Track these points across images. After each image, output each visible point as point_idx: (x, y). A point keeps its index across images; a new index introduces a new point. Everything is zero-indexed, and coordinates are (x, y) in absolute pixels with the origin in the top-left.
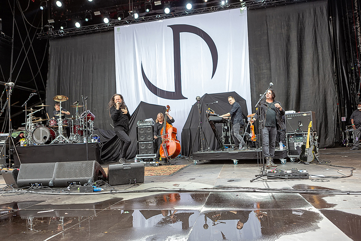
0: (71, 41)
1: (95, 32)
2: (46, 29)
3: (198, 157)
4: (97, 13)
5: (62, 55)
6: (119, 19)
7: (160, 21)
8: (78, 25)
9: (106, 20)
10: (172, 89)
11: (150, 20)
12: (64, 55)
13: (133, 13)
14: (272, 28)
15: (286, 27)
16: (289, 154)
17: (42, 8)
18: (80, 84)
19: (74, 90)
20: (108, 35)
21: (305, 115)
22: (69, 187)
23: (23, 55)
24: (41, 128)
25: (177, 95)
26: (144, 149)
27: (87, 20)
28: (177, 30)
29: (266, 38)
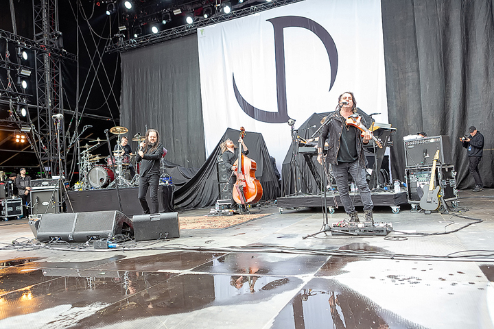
0: (145, 52)
1: (173, 38)
2: (116, 40)
3: (284, 203)
4: (177, 12)
5: (136, 71)
6: (206, 16)
7: (256, 14)
8: (155, 30)
9: (189, 20)
10: (273, 107)
11: (243, 14)
12: (138, 71)
13: (222, 7)
14: (421, 7)
15: (443, 5)
16: (410, 199)
17: (108, 13)
18: (158, 107)
19: (151, 116)
20: (190, 40)
21: (432, 141)
22: (87, 242)
23: (92, 73)
24: (97, 169)
25: (281, 116)
26: (226, 192)
27: (164, 22)
28: (280, 24)
29: (410, 24)
